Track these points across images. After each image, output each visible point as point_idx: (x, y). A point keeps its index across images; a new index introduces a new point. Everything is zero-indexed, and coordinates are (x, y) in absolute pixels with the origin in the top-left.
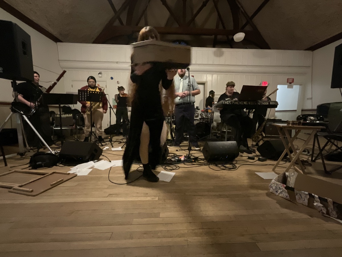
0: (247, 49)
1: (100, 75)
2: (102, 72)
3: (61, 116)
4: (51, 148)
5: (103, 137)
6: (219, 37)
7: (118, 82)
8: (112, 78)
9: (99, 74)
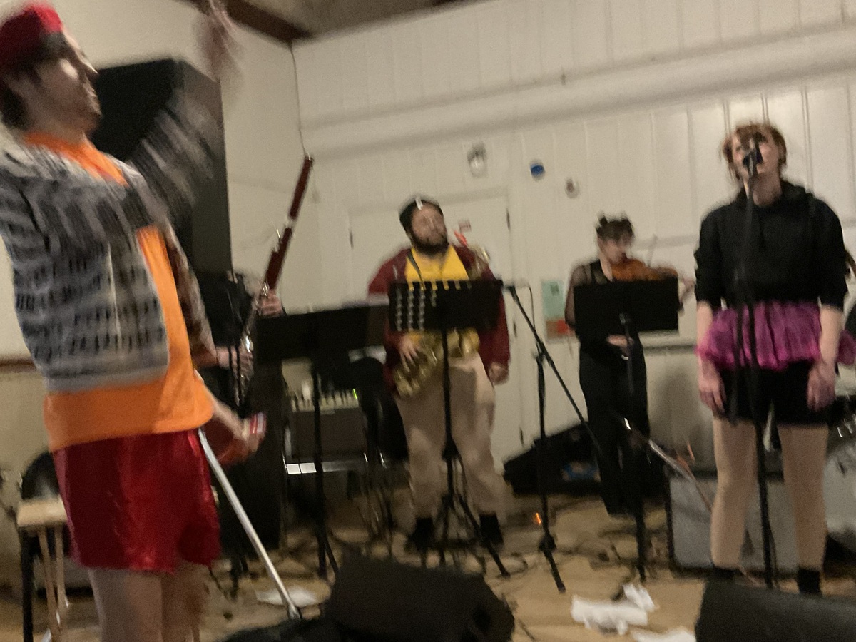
1: (477, 164)
2: (487, 148)
3: (322, 408)
4: (281, 575)
5: (501, 518)
7: (570, 187)
8: (537, 170)
9: (470, 159)
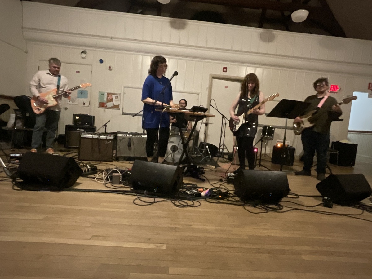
0: (311, 33)
1: (84, 55)
2: (87, 51)
6: (269, 12)
7: (110, 67)
8: (101, 61)
9: (82, 53)
